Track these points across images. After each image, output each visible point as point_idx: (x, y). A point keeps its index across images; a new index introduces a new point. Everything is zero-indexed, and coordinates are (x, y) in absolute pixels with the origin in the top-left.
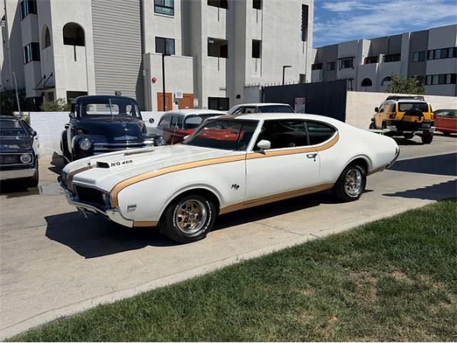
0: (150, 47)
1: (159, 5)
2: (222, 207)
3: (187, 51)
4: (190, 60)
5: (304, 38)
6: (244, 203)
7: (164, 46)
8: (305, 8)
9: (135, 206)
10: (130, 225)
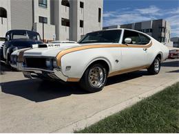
0: (37, 20)
1: (41, 3)
2: (110, 72)
3: (53, 23)
4: (54, 27)
5: (99, 21)
6: (119, 71)
7: (42, 20)
8: (100, 9)
9: (70, 67)
10: (65, 79)
